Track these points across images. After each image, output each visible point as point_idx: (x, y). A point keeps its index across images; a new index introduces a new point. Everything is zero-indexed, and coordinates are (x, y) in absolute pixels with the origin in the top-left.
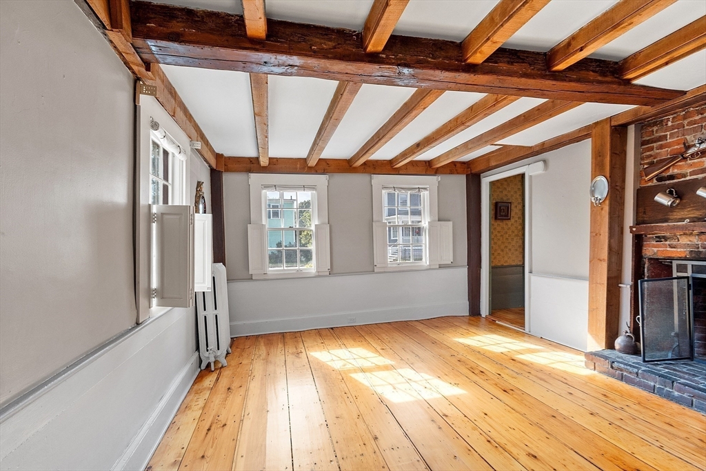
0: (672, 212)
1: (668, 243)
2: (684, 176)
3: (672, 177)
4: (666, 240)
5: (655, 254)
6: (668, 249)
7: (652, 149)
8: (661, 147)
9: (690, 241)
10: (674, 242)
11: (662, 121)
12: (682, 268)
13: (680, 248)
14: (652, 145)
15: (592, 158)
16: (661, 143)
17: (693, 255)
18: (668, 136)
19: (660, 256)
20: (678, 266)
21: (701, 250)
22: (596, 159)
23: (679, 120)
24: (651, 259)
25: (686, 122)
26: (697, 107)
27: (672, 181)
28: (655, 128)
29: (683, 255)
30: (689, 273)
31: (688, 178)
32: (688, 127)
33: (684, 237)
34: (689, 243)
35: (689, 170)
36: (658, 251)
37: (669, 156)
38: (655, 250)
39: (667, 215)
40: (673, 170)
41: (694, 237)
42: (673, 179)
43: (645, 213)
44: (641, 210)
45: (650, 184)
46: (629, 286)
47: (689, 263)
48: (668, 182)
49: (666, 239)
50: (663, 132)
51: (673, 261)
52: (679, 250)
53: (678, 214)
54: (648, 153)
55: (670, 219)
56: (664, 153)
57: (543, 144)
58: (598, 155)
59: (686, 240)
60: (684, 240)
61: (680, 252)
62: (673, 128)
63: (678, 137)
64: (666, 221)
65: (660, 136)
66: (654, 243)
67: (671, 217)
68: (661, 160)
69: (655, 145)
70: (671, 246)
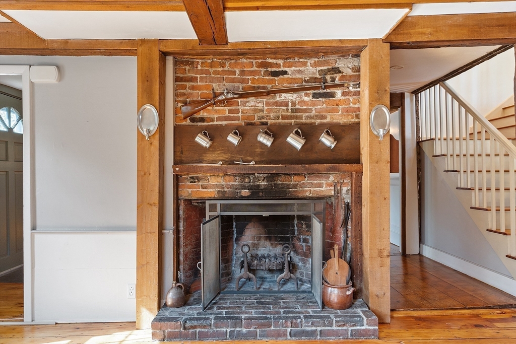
0: (205, 153)
1: (200, 183)
2: (212, 120)
3: (202, 120)
4: (199, 181)
5: (190, 195)
6: (201, 190)
7: (184, 87)
8: (193, 88)
9: (218, 182)
10: (205, 183)
11: (193, 62)
12: (213, 208)
13: (210, 188)
14: (185, 83)
15: (138, 81)
16: (192, 83)
17: (220, 195)
18: (199, 79)
19: (194, 197)
20: (210, 205)
21: (225, 189)
22: (143, 82)
23: (207, 66)
24: (186, 200)
25: (212, 70)
26: (220, 59)
27: (202, 124)
28: (187, 68)
29: (213, 196)
30: (218, 212)
31: (215, 123)
32: (213, 75)
33: (213, 178)
34: (217, 183)
35: (216, 116)
36: (192, 191)
37: (200, 99)
38: (190, 190)
39: (201, 156)
40: (203, 113)
41: (220, 178)
42: (204, 122)
43: (182, 152)
44: (179, 149)
45: (184, 123)
46: (172, 232)
47: (219, 203)
48: (199, 124)
49: (199, 179)
50: (193, 73)
51: (206, 201)
52: (209, 190)
53: (210, 156)
54: (182, 91)
55: (204, 160)
56: (197, 95)
57: (66, 41)
58: (145, 79)
59: (215, 181)
60: (213, 181)
61: (211, 192)
62: (202, 72)
63: (206, 82)
64: (201, 162)
65: (192, 77)
66: (189, 183)
67: (205, 159)
68: (193, 100)
69: (188, 84)
70: (203, 187)
